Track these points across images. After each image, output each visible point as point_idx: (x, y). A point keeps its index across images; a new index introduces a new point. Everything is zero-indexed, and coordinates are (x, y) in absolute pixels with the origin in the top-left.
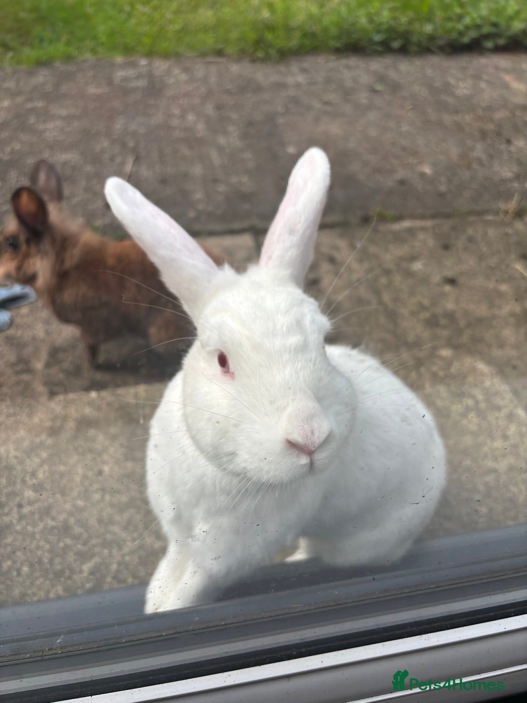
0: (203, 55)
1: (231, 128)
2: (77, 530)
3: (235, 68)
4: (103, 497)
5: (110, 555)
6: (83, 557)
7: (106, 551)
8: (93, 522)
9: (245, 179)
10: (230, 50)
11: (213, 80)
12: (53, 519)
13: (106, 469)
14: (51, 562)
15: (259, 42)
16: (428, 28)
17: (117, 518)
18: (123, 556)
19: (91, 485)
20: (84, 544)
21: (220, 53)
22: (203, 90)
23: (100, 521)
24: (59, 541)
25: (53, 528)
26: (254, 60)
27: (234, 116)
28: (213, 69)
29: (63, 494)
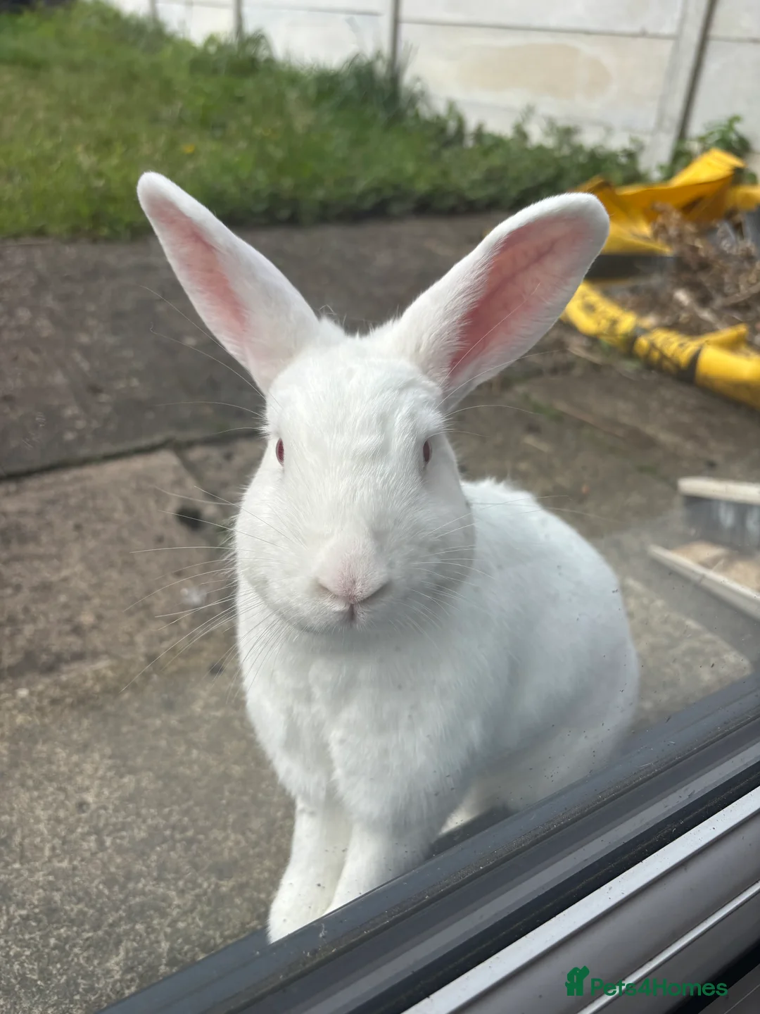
0: (16, 236)
1: (91, 322)
2: (73, 909)
3: (70, 251)
4: (101, 843)
5: (150, 929)
6: (101, 948)
7: (139, 927)
8: (97, 886)
9: (135, 382)
10: (54, 229)
11: (41, 266)
12: (21, 905)
13: (90, 798)
14: (45, 975)
15: (96, 218)
16: (320, 194)
17: (139, 867)
18: (173, 923)
19: (71, 830)
20: (96, 928)
21: (41, 233)
22: (32, 280)
23: (110, 882)
24: (45, 937)
25: (26, 919)
26: (95, 240)
27: (91, 307)
28: (38, 254)
29: (22, 858)
